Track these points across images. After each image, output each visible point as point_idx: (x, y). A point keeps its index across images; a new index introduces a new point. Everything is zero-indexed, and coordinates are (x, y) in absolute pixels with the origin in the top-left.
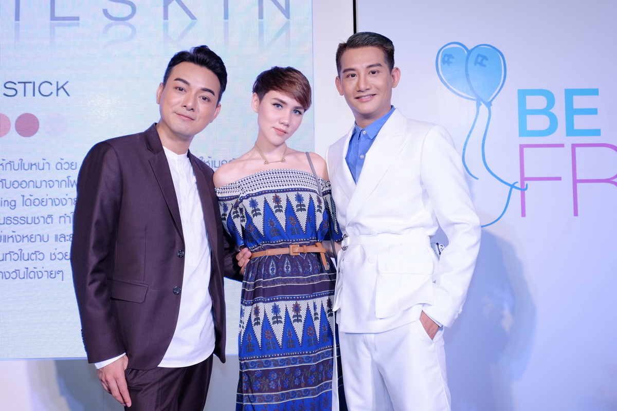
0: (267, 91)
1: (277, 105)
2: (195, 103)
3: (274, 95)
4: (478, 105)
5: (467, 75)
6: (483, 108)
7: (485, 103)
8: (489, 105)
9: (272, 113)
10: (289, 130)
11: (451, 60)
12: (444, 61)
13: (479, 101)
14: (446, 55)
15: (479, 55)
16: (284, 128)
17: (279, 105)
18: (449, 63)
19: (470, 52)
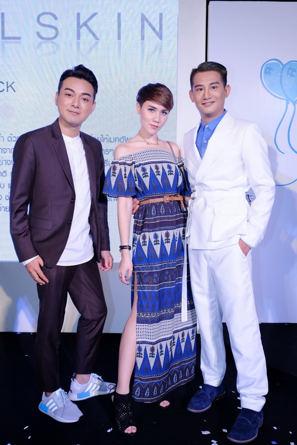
0: (144, 101)
1: (151, 110)
2: (79, 103)
3: (149, 103)
4: (287, 103)
5: (281, 82)
6: (291, 105)
7: (292, 101)
8: (294, 103)
9: (149, 115)
10: (159, 125)
11: (271, 71)
12: (266, 72)
13: (288, 100)
14: (268, 68)
15: (290, 69)
16: (156, 124)
17: (152, 109)
18: (269, 73)
19: (284, 66)
